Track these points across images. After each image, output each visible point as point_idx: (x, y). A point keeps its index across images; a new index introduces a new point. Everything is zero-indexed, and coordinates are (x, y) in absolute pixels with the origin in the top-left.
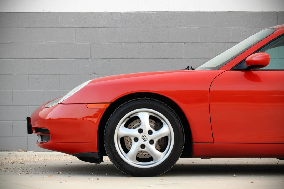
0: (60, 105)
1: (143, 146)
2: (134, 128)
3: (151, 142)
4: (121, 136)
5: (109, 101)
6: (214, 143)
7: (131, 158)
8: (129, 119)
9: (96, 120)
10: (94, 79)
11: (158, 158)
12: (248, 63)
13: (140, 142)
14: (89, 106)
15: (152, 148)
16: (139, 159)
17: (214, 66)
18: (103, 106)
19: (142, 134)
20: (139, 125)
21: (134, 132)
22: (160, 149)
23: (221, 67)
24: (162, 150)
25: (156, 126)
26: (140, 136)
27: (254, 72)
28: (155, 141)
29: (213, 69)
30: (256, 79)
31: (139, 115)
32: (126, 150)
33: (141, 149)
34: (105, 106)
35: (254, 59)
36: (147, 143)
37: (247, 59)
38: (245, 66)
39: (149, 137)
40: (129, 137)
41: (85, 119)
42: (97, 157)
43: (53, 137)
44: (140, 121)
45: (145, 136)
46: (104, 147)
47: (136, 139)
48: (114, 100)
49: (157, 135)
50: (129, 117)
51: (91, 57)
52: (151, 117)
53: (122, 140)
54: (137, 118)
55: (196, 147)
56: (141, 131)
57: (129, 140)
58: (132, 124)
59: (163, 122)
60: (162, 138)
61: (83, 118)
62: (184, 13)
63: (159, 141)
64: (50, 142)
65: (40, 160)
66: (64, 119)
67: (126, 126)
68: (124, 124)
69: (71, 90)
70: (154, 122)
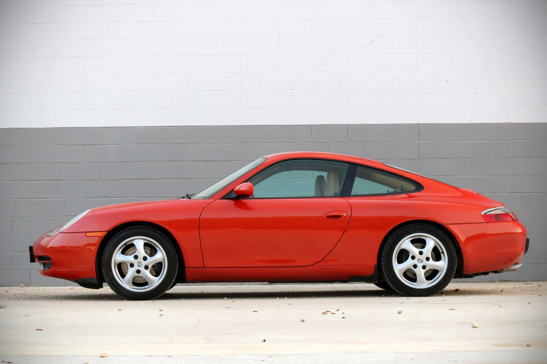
0: (61, 234)
1: (138, 271)
2: (130, 255)
3: (146, 267)
4: (118, 262)
5: (106, 230)
6: (204, 267)
7: (128, 283)
8: (125, 246)
9: (94, 249)
10: (93, 209)
11: (152, 282)
12: (237, 192)
13: (136, 268)
14: (87, 234)
15: (147, 273)
16: (135, 284)
17: (206, 196)
18: (100, 234)
19: (138, 260)
20: (135, 252)
21: (130, 258)
22: (155, 274)
23: (212, 197)
24: (157, 275)
25: (151, 252)
26: (135, 262)
27: (244, 201)
28: (150, 267)
29: (204, 198)
30: (246, 207)
31: (135, 242)
32: (123, 275)
33: (136, 274)
34: (103, 234)
35: (242, 189)
36: (142, 269)
37: (235, 189)
38: (234, 195)
39: (144, 263)
40: (125, 263)
41: (87, 247)
42: (96, 282)
43: (55, 264)
44: (136, 249)
45: (140, 261)
46: (102, 273)
47: (132, 265)
48: (111, 229)
49: (152, 261)
50: (125, 244)
51: (101, 178)
52: (146, 245)
53: (120, 266)
54: (133, 245)
55: (189, 272)
56: (136, 257)
57: (125, 266)
58: (128, 251)
59: (157, 248)
60: (157, 264)
61: (85, 246)
62: (205, 127)
63: (153, 266)
64: (52, 269)
65: (43, 292)
66: (65, 247)
67: (123, 252)
68: (120, 251)
69: (76, 216)
70: (149, 249)
